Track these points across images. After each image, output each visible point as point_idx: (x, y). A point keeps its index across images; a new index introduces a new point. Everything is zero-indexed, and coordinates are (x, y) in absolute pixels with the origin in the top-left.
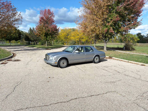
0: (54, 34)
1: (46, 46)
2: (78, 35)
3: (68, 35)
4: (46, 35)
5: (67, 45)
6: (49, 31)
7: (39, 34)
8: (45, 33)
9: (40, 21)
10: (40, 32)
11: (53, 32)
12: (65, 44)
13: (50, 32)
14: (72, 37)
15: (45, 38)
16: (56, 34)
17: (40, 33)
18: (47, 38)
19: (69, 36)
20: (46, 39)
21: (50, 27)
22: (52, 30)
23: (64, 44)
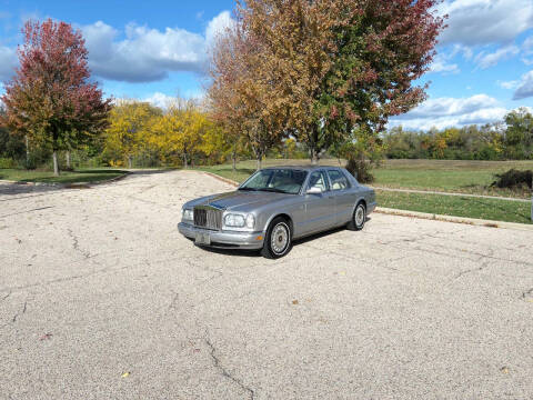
0: (89, 125)
1: (55, 174)
4: (56, 127)
7: (18, 121)
8: (51, 121)
9: (27, 66)
10: (24, 114)
11: (88, 116)
13: (74, 116)
14: (155, 138)
15: (51, 139)
16: (100, 125)
17: (25, 120)
18: (59, 140)
20: (55, 144)
21: (73, 96)
22: (85, 107)
23: (109, 166)
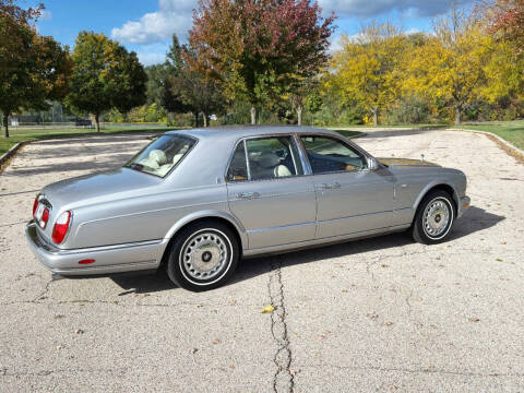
0: (293, 63)
2: (449, 63)
3: (385, 66)
5: (379, 123)
6: (262, 41)
7: (208, 63)
11: (290, 47)
12: (366, 119)
13: (271, 50)
14: (412, 80)
16: (311, 61)
17: (216, 61)
18: (257, 90)
19: (389, 77)
22: (285, 34)
23: (362, 123)
